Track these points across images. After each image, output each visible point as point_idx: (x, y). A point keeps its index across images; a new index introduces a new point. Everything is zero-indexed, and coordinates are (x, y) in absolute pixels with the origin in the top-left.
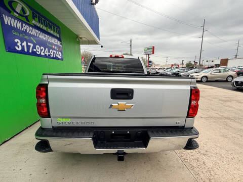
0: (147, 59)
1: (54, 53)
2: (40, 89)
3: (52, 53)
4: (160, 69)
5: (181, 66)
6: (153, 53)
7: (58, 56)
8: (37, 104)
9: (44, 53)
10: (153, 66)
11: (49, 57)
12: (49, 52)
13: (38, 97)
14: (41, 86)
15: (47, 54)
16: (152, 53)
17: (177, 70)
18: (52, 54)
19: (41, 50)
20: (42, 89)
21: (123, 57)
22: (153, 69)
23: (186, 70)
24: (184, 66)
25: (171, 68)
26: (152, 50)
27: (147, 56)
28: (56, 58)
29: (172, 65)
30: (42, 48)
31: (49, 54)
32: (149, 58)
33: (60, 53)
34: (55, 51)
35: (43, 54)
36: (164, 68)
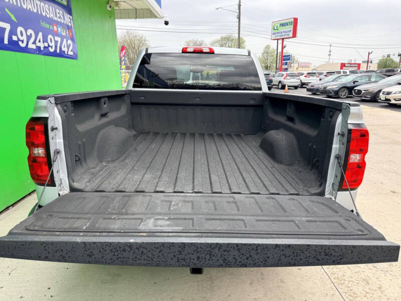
0: (280, 50)
1: (56, 42)
2: (33, 129)
3: (52, 42)
4: (310, 74)
5: (363, 67)
6: (294, 35)
7: (65, 49)
8: (29, 158)
9: (34, 43)
10: (293, 69)
11: (46, 52)
12: (45, 40)
13: (31, 144)
14: (34, 121)
15: (42, 45)
16: (291, 34)
17: (351, 78)
18: (53, 44)
19: (29, 38)
20: (37, 127)
21: (212, 52)
22: (292, 76)
23: (373, 79)
24: (374, 67)
25: (339, 73)
26: (291, 28)
27: (280, 41)
28: (61, 55)
29: (343, 65)
30: (30, 32)
31: (46, 45)
32: (283, 47)
33: (70, 42)
34: (58, 39)
35: (34, 47)
36: (321, 74)
